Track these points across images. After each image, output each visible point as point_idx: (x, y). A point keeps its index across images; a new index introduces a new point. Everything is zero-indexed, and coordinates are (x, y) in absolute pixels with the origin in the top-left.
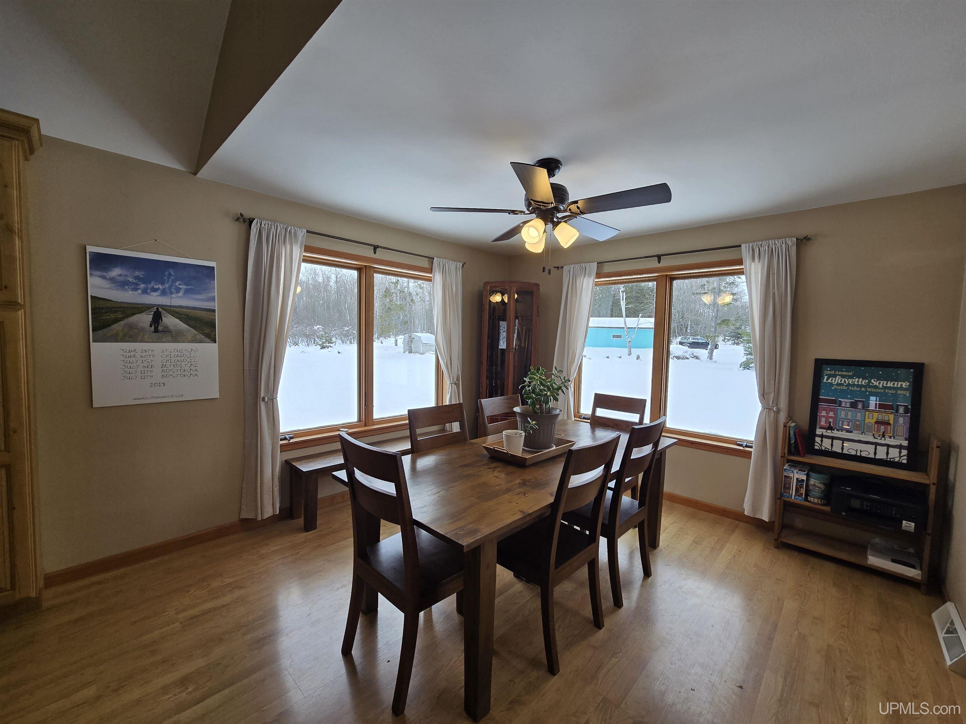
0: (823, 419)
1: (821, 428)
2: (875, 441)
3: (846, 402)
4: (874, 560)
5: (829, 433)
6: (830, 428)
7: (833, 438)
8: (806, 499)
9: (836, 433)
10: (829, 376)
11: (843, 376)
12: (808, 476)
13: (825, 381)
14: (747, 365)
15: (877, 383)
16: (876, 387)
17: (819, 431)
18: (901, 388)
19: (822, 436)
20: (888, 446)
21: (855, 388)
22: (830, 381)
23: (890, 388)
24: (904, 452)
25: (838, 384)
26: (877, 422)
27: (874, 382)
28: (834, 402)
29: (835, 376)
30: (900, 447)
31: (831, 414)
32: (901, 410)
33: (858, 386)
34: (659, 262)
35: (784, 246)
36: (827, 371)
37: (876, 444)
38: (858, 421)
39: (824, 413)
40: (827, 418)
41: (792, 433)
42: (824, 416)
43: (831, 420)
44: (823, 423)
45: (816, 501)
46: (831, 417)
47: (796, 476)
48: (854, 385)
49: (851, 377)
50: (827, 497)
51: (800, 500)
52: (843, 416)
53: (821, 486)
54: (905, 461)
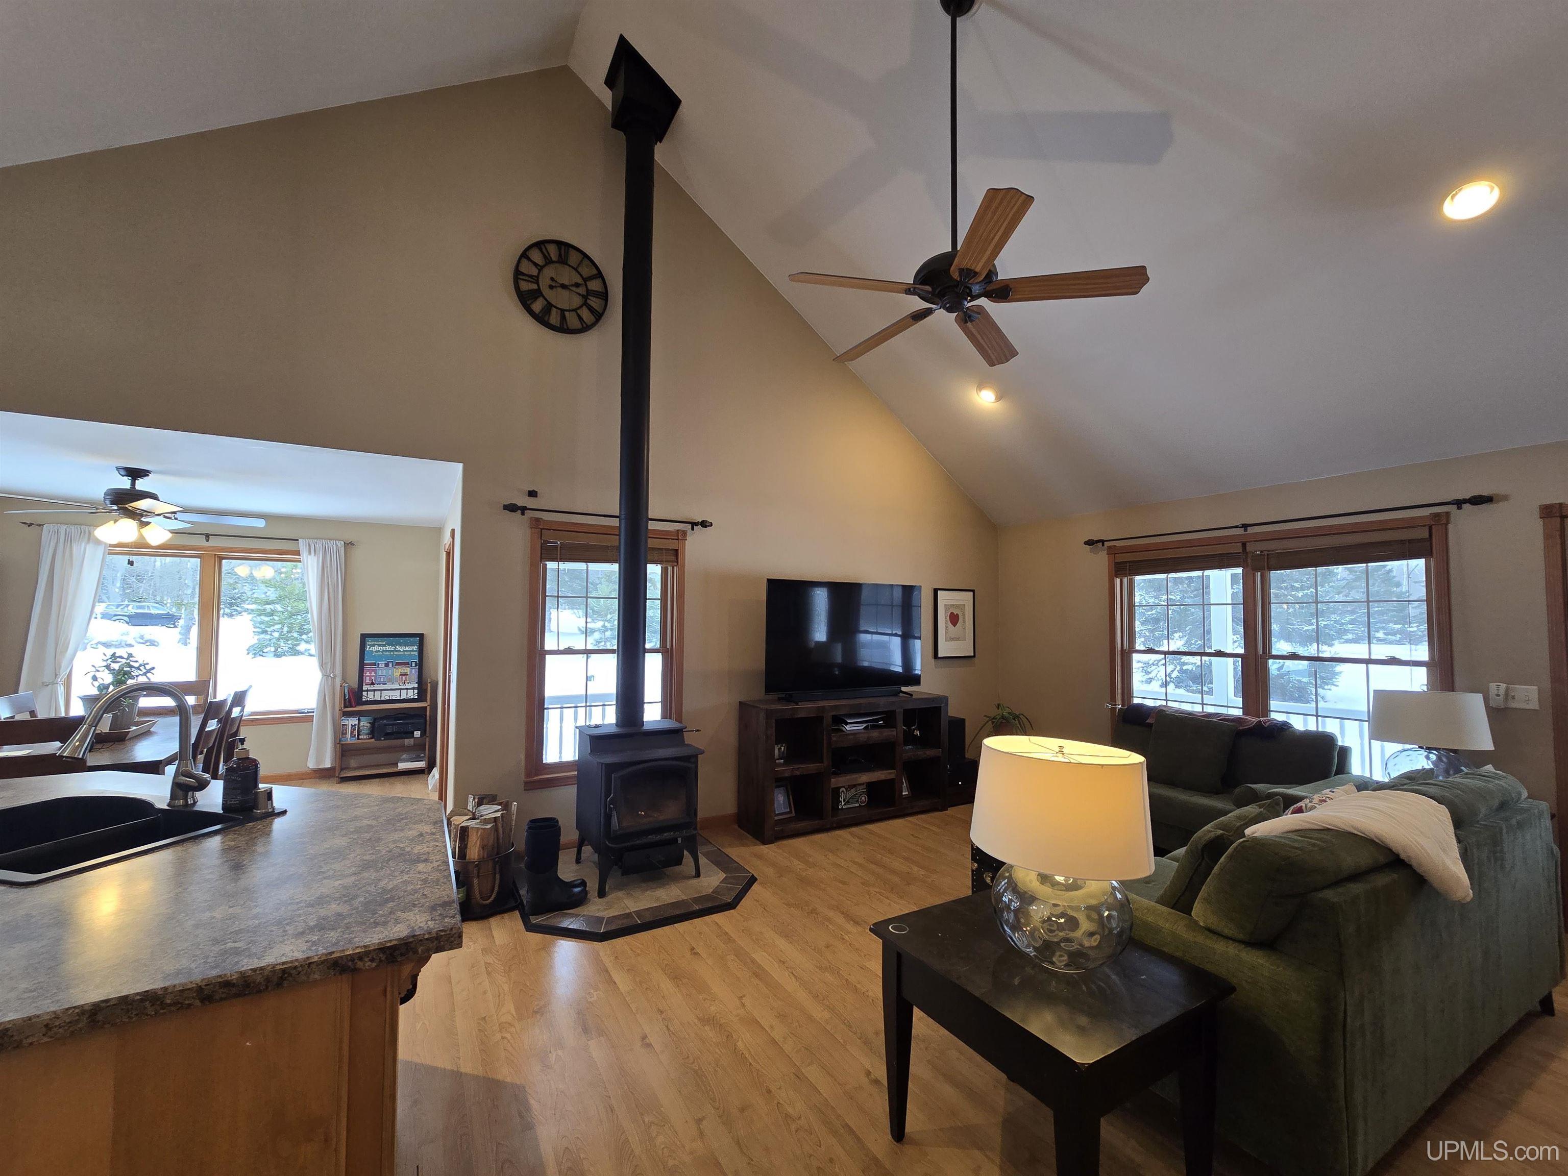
0: (368, 678)
1: (366, 685)
2: (400, 687)
3: (382, 664)
4: (402, 766)
5: (372, 688)
6: (373, 684)
7: (374, 690)
8: (358, 739)
9: (376, 687)
10: (371, 646)
11: (380, 645)
12: (359, 720)
13: (367, 650)
14: (260, 649)
15: (399, 649)
16: (399, 651)
17: (365, 688)
18: (413, 651)
19: (367, 691)
20: (407, 689)
21: (387, 653)
22: (371, 649)
23: (407, 651)
24: (416, 691)
25: (377, 652)
26: (401, 675)
27: (398, 648)
28: (374, 664)
29: (374, 645)
30: (414, 689)
31: (373, 674)
32: (414, 664)
33: (389, 651)
34: (207, 541)
35: (335, 546)
36: (369, 642)
37: (401, 689)
38: (390, 675)
39: (368, 674)
40: (370, 676)
41: (346, 691)
42: (368, 676)
43: (373, 678)
44: (368, 681)
45: (365, 737)
46: (373, 676)
47: (351, 722)
48: (386, 651)
49: (384, 645)
50: (373, 733)
51: (354, 741)
52: (380, 674)
53: (368, 725)
54: (416, 697)
